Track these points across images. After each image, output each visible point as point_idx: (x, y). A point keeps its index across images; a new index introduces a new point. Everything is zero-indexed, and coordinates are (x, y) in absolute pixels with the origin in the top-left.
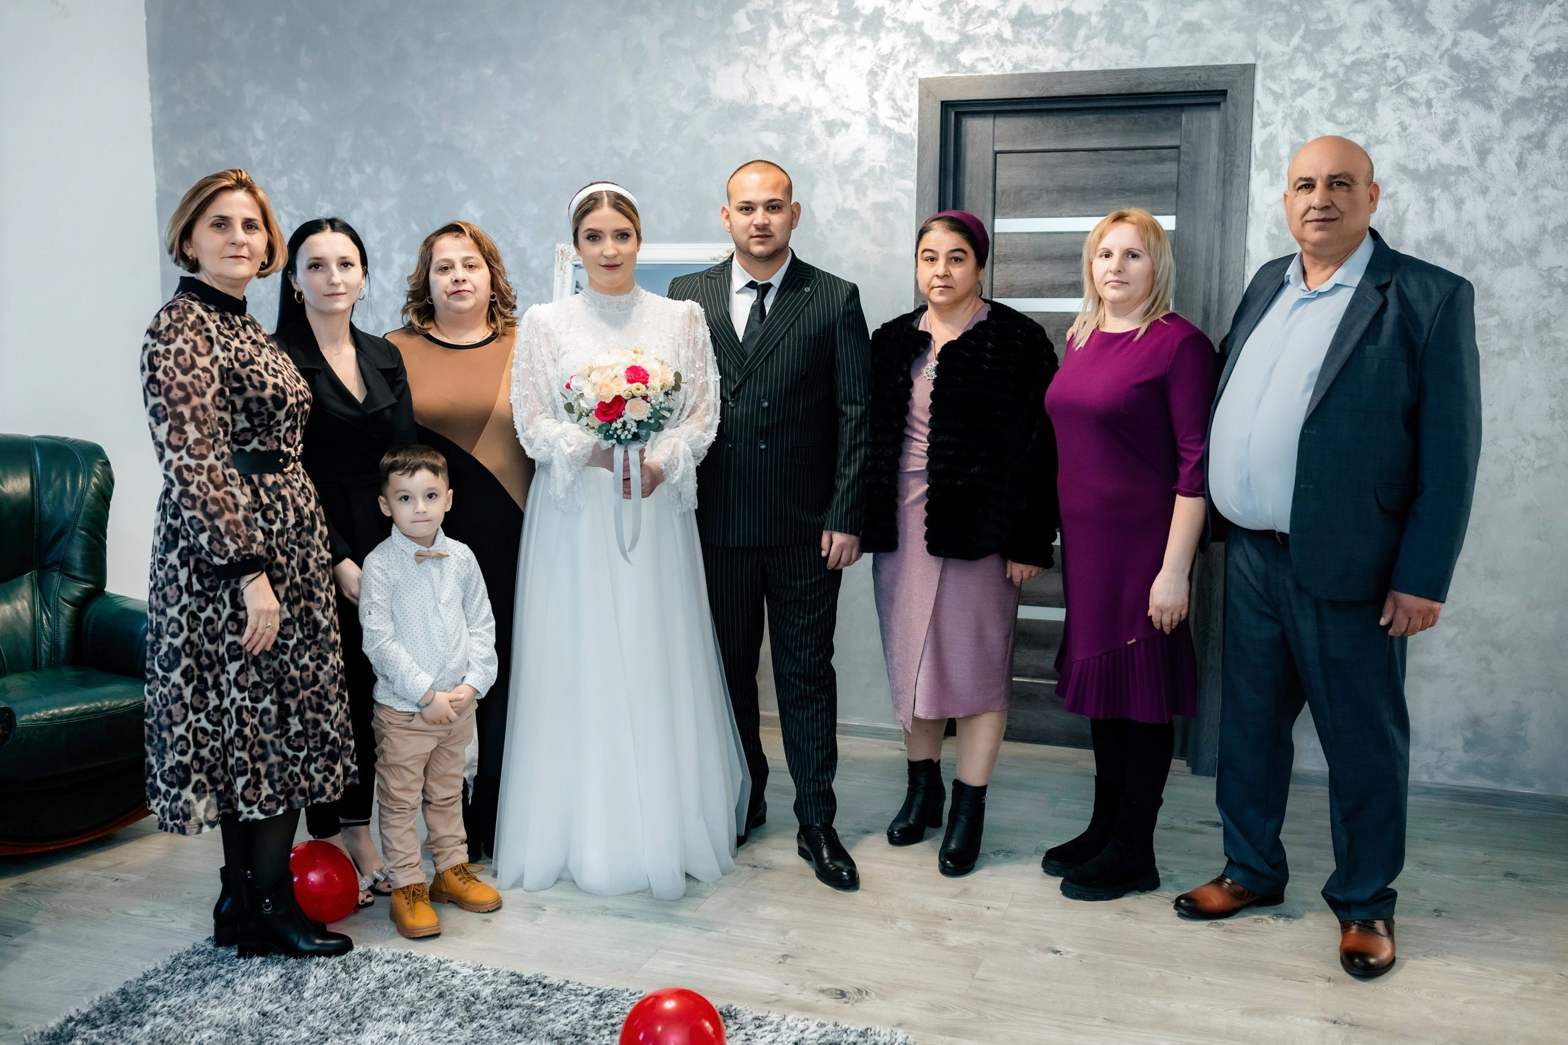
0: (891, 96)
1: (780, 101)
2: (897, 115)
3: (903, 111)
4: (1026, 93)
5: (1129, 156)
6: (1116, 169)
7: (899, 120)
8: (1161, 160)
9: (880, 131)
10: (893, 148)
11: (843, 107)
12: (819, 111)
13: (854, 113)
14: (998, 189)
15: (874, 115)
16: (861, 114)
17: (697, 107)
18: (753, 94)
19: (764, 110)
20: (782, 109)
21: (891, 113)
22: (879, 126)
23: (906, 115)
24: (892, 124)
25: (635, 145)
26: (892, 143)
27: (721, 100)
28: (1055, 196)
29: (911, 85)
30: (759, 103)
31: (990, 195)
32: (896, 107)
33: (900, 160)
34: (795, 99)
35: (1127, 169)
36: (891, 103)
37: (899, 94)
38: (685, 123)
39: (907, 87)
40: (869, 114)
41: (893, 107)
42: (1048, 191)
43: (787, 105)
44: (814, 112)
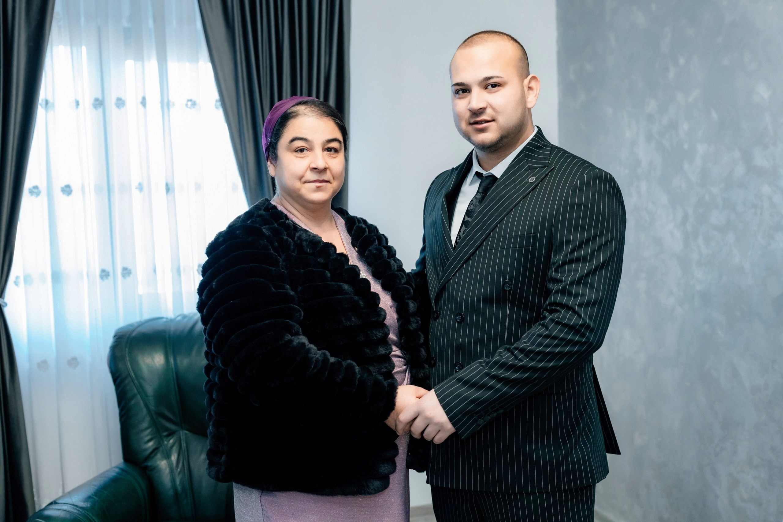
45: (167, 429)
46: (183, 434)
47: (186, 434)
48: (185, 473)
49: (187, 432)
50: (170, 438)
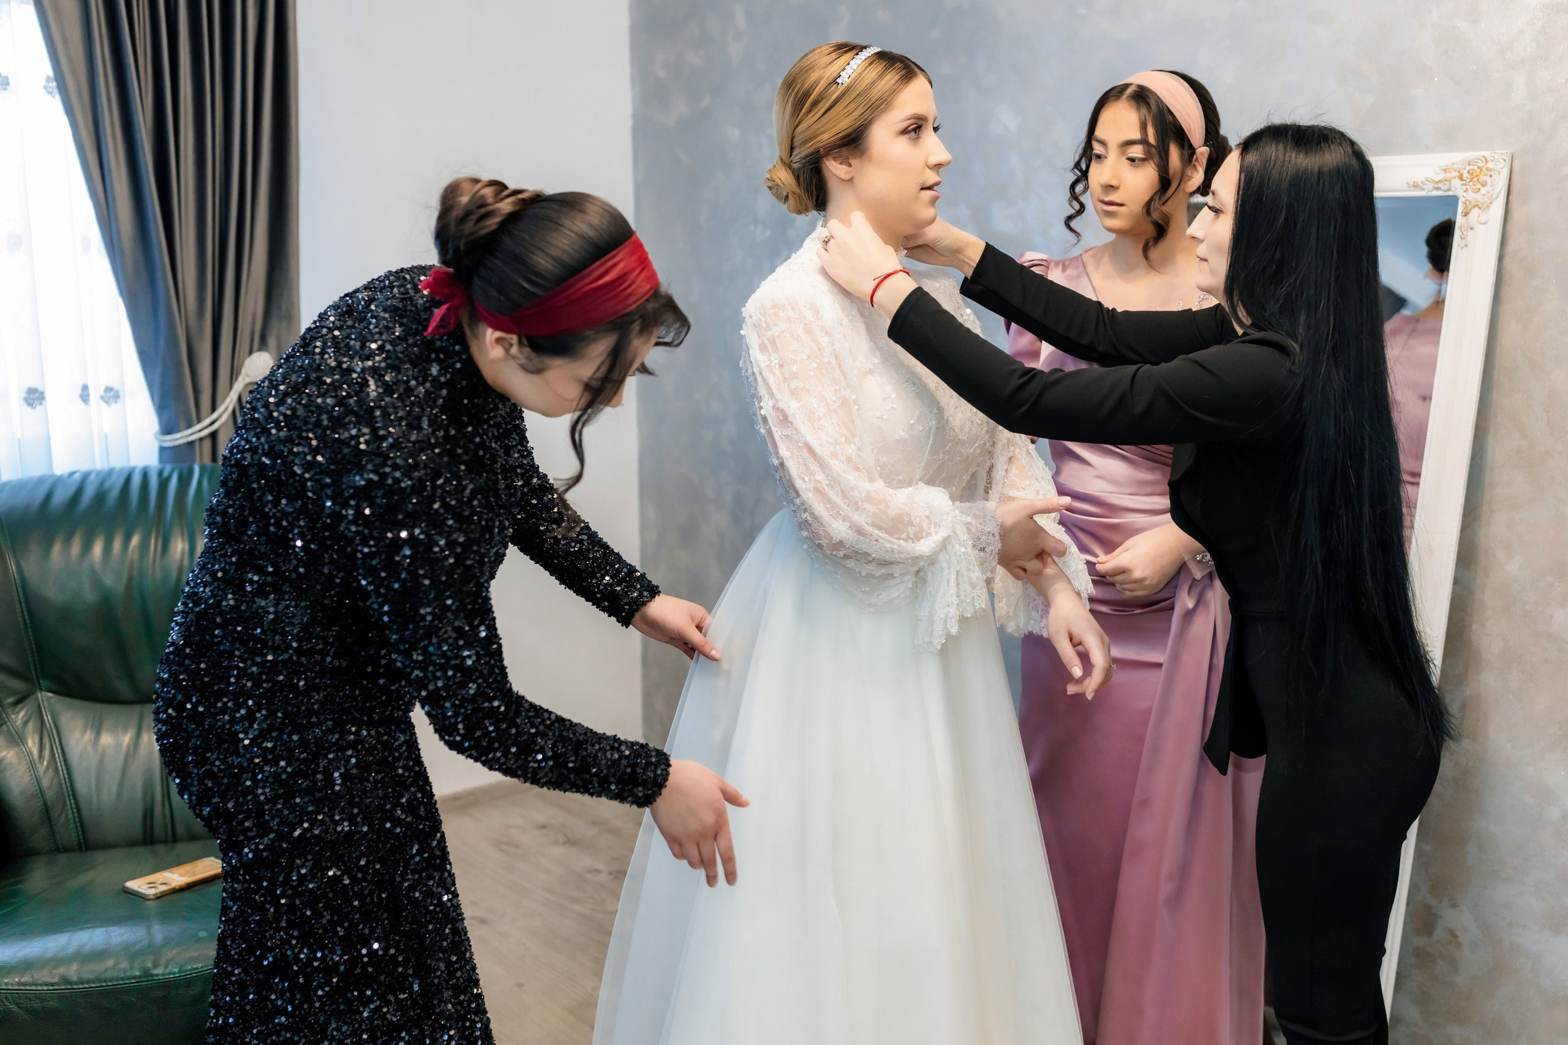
45: (12, 692)
46: (44, 697)
47: (49, 699)
48: (57, 768)
49: (50, 695)
50: (20, 706)
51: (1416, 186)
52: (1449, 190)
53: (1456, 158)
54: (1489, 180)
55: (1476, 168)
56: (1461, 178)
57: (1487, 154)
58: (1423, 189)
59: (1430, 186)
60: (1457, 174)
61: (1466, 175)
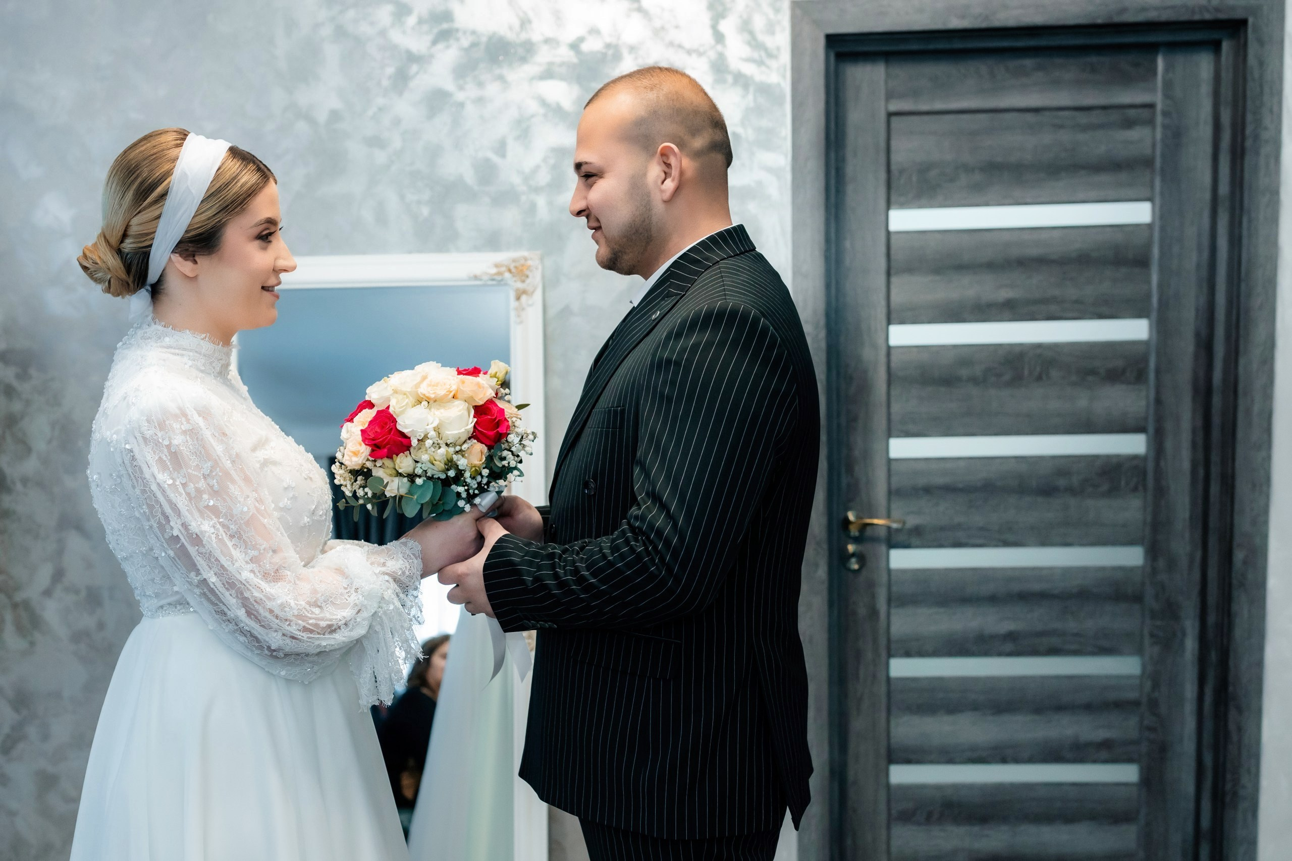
0: (746, 27)
1: (570, 34)
2: (756, 55)
3: (766, 50)
4: (955, 23)
5: (1083, 119)
6: (1065, 136)
7: (760, 63)
8: (1129, 124)
9: (730, 79)
10: (752, 105)
11: (671, 44)
12: (632, 49)
13: (689, 52)
14: (894, 167)
15: (721, 56)
16: (700, 54)
17: (435, 42)
18: (525, 23)
19: (544, 49)
20: (575, 46)
21: (746, 51)
22: (729, 72)
23: (770, 55)
24: (749, 69)
25: (335, 103)
26: (750, 97)
27: (474, 33)
28: (978, 177)
29: (777, 11)
30: (536, 37)
31: (883, 175)
32: (754, 43)
33: (765, 123)
34: (594, 31)
35: (1081, 137)
36: (747, 36)
37: (759, 23)
38: (414, 68)
39: (771, 15)
40: (712, 55)
41: (749, 43)
42: (967, 169)
43: (581, 39)
44: (625, 52)
51: (476, 278)
52: (502, 280)
53: (503, 257)
54: (530, 274)
55: (517, 264)
56: (510, 271)
57: (525, 253)
58: (481, 280)
59: (485, 278)
60: (503, 269)
61: (513, 270)
